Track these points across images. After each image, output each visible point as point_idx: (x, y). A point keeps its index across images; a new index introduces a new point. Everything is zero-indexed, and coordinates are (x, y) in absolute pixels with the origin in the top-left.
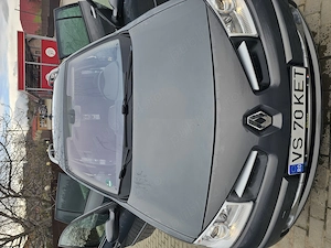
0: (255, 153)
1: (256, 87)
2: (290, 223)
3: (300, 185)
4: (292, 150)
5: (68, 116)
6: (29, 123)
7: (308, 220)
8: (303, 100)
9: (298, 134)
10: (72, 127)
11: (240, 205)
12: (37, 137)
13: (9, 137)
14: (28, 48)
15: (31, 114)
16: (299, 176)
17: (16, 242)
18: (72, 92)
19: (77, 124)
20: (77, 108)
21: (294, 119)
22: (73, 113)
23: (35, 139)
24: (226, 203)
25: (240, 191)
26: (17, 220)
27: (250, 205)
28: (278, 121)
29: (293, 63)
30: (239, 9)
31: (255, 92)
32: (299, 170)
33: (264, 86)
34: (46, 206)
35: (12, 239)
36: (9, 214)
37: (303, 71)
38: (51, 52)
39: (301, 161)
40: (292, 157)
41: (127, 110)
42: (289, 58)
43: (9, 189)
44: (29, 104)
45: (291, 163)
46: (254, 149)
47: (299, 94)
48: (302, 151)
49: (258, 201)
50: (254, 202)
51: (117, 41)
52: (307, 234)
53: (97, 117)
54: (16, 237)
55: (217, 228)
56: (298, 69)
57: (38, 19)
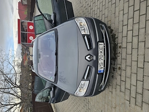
0: (89, 67)
1: (89, 49)
3: (104, 77)
4: (99, 66)
5: (38, 56)
6: (22, 58)
8: (103, 52)
9: (101, 61)
10: (40, 59)
11: (86, 82)
12: (26, 64)
13: (16, 63)
14: (22, 25)
15: (23, 53)
18: (40, 48)
19: (41, 58)
20: (41, 53)
21: (99, 57)
22: (40, 55)
23: (25, 64)
25: (85, 78)
28: (94, 58)
29: (99, 42)
32: (102, 72)
35: (16, 104)
38: (31, 27)
39: (103, 69)
40: (99, 68)
43: (16, 84)
44: (22, 49)
45: (99, 70)
47: (101, 50)
48: (103, 66)
49: (91, 80)
50: (89, 81)
51: (54, 31)
52: (112, 93)
53: (48, 56)
54: (18, 104)
56: (101, 43)
57: (26, 13)
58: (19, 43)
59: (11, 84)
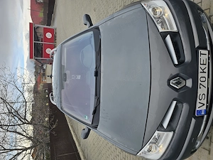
0: (175, 102)
1: (176, 63)
2: (197, 146)
4: (198, 101)
6: (35, 79)
7: (210, 145)
8: (206, 70)
9: (202, 91)
10: (65, 83)
11: (166, 133)
12: (40, 88)
13: (25, 88)
14: (35, 33)
15: (36, 74)
16: (203, 117)
17: (29, 151)
19: (68, 82)
20: (68, 72)
21: (199, 82)
22: (65, 75)
23: (39, 89)
24: (157, 132)
25: (165, 125)
26: (29, 138)
27: (171, 134)
28: (189, 83)
29: (200, 48)
30: (166, 15)
31: (175, 65)
32: (203, 113)
33: (181, 62)
34: (46, 130)
35: (26, 149)
36: (25, 134)
37: (206, 52)
38: (49, 35)
39: (204, 108)
40: (198, 105)
41: (97, 74)
42: (197, 44)
43: (25, 119)
44: (35, 67)
45: (197, 109)
46: (174, 100)
47: (203, 67)
48: (205, 102)
49: (176, 131)
50: (174, 132)
51: (92, 32)
52: (209, 153)
53: (79, 77)
54: (29, 148)
55: (151, 147)
56: (203, 52)
57: (41, 15)
58: (31, 57)
59: (17, 119)
